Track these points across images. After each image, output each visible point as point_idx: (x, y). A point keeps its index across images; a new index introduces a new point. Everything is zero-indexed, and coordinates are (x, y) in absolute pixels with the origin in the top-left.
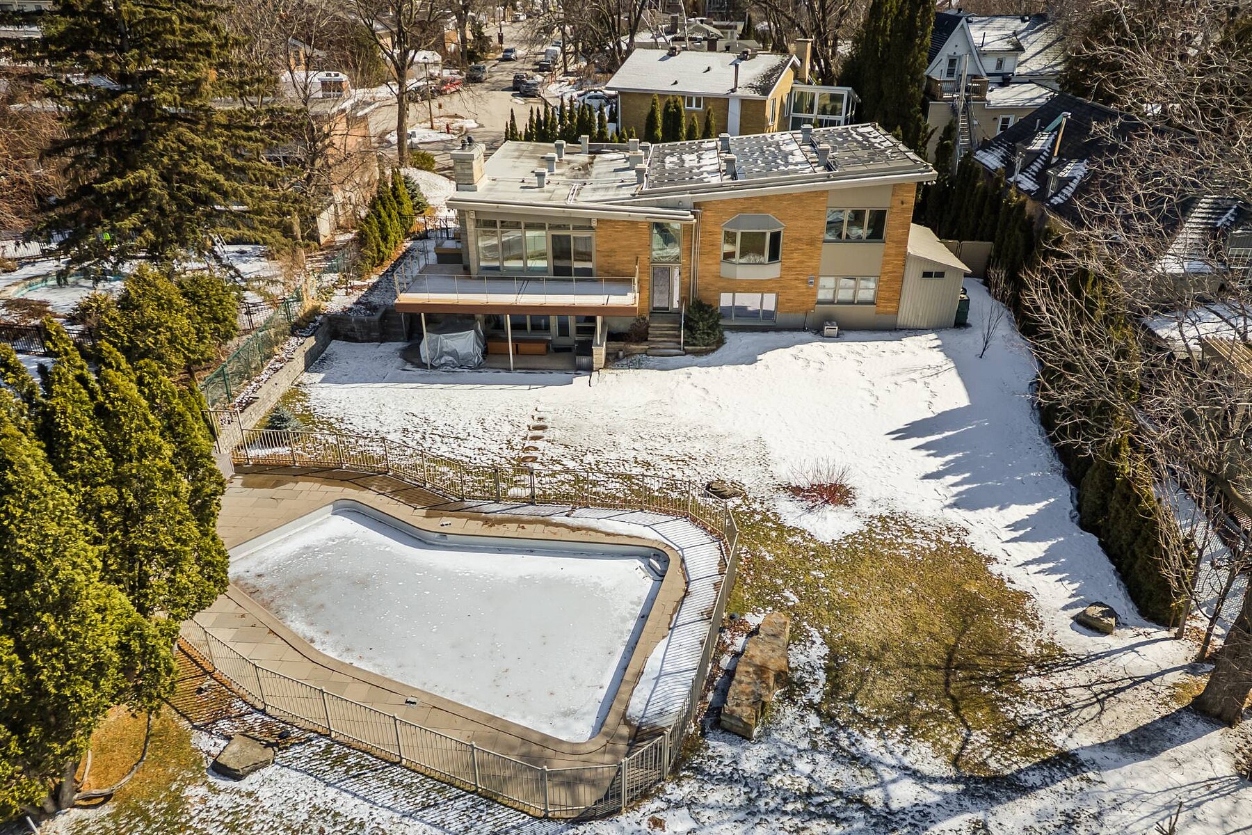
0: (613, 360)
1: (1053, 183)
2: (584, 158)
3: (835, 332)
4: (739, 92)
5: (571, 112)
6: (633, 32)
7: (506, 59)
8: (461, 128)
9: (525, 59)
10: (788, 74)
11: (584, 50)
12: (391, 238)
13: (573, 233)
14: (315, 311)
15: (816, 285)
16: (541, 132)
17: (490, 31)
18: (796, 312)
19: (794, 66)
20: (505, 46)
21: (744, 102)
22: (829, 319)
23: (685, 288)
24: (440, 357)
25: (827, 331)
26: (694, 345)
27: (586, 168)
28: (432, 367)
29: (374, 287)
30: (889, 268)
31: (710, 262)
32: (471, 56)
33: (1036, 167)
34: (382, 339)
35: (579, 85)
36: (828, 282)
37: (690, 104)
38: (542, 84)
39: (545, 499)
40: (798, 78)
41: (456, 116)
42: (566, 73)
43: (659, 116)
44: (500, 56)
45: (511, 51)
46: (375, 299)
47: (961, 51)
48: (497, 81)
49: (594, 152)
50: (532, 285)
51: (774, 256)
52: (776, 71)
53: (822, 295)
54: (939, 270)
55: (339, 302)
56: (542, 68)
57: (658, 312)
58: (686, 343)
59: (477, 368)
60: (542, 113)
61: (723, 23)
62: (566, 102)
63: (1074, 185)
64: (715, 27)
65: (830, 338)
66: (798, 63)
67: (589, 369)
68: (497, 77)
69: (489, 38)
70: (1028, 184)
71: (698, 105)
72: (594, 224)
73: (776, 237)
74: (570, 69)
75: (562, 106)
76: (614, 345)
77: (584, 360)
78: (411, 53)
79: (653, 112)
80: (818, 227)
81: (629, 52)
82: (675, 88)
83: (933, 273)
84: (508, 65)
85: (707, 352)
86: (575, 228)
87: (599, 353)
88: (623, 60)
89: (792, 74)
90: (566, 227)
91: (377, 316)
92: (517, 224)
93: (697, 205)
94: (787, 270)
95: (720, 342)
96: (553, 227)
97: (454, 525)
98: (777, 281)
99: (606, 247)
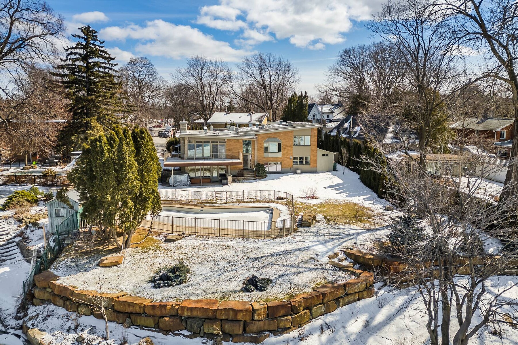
0: (234, 181)
1: (352, 133)
3: (300, 172)
4: (252, 122)
10: (266, 118)
13: (218, 144)
18: (287, 167)
19: (267, 116)
22: (298, 169)
23: (254, 161)
24: (176, 183)
25: (297, 172)
26: (259, 176)
28: (174, 186)
30: (313, 153)
31: (261, 153)
33: (346, 132)
39: (229, 203)
40: (268, 120)
47: (316, 113)
51: (279, 150)
52: (263, 117)
54: (327, 153)
57: (245, 169)
58: (256, 176)
59: (189, 185)
63: (358, 133)
65: (299, 174)
67: (227, 184)
70: (345, 136)
72: (226, 141)
73: (279, 145)
76: (235, 177)
77: (225, 181)
80: (291, 142)
82: (231, 121)
83: (325, 154)
85: (263, 178)
86: (219, 142)
87: (230, 178)
89: (267, 118)
90: (217, 142)
92: (201, 142)
93: (256, 135)
94: (283, 154)
95: (267, 176)
96: (213, 142)
97: (205, 208)
98: (281, 158)
99: (229, 148)
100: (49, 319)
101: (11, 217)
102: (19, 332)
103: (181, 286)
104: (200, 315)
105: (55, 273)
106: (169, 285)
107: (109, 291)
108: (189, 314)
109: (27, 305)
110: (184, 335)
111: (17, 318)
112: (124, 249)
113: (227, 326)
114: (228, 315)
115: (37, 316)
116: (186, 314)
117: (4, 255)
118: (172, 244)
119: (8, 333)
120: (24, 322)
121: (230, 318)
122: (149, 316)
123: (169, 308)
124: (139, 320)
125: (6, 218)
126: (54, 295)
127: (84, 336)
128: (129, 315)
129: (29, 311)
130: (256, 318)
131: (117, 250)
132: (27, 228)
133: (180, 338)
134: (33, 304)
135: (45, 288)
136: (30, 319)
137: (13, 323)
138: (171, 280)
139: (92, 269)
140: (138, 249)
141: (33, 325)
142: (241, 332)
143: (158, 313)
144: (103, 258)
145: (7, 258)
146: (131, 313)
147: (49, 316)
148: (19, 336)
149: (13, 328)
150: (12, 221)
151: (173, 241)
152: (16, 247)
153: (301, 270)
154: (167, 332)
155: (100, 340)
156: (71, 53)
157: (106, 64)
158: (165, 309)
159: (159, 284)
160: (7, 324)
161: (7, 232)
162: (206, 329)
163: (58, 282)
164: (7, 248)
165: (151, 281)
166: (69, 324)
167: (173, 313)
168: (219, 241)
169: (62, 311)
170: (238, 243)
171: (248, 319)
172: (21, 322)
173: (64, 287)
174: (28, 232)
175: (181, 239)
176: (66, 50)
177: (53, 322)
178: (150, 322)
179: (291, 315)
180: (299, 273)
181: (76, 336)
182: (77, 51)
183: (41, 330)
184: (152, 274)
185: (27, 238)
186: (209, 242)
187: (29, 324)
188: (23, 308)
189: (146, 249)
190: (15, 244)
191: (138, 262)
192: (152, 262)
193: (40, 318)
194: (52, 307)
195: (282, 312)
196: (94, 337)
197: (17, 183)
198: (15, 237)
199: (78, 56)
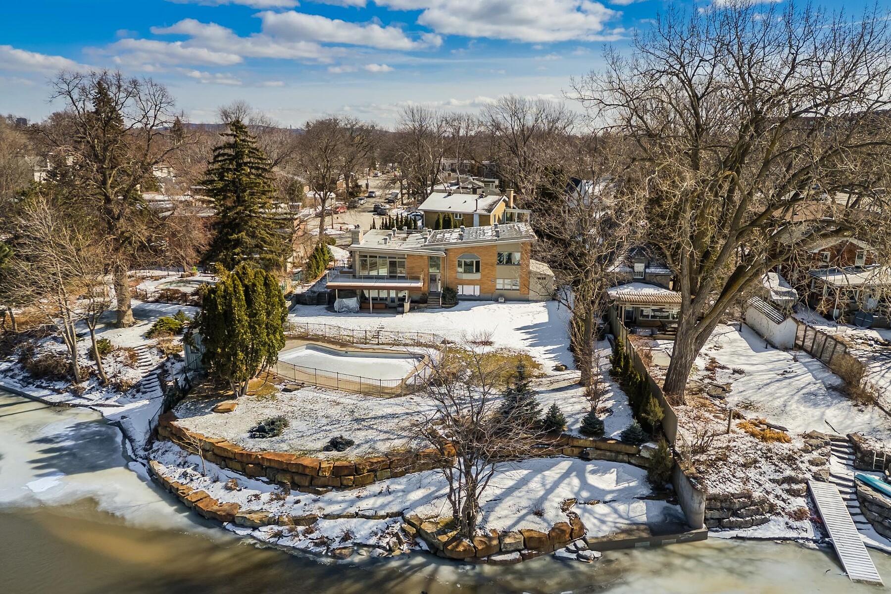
0: (412, 310)
2: (405, 235)
3: (503, 300)
4: (478, 212)
5: (402, 219)
6: (433, 185)
7: (369, 197)
8: (347, 229)
9: (381, 197)
10: (501, 204)
11: (413, 193)
12: (320, 268)
13: (397, 260)
14: (291, 293)
15: (495, 282)
16: (385, 227)
17: (362, 182)
18: (488, 293)
19: (505, 201)
20: (370, 190)
21: (481, 216)
22: (501, 296)
23: (443, 284)
24: (342, 309)
25: (500, 300)
26: (445, 304)
27: (405, 239)
28: (338, 313)
29: (314, 286)
30: (524, 276)
31: (452, 272)
32: (352, 194)
34: (318, 304)
35: (409, 209)
36: (501, 281)
37: (456, 217)
38: (389, 209)
39: (383, 344)
40: (507, 205)
41: (344, 223)
42: (403, 204)
43: (441, 221)
44: (367, 195)
45: (373, 192)
46: (315, 289)
48: (365, 208)
49: (409, 233)
50: (380, 280)
51: (478, 270)
52: (496, 203)
53: (498, 287)
54: (544, 276)
55: (299, 290)
56: (390, 201)
57: (431, 293)
58: (442, 304)
59: (357, 312)
60: (388, 220)
61: (486, 180)
62: (400, 216)
64: (482, 182)
65: (501, 303)
66: (507, 199)
67: (402, 313)
68: (366, 205)
69: (361, 186)
71: (460, 217)
72: (406, 256)
73: (478, 263)
74: (405, 202)
75: (397, 217)
76: (413, 304)
77: (400, 309)
78: (329, 193)
79: (438, 219)
80: (495, 259)
81: (430, 194)
82: (449, 210)
83: (542, 278)
84: (372, 200)
85: (451, 307)
86: (399, 258)
87: (407, 306)
88: (427, 197)
89: (503, 204)
90: (395, 258)
91: (316, 295)
92: (376, 257)
93: (446, 250)
94: (483, 276)
95: (456, 304)
96: (389, 258)
97: (351, 349)
98: (480, 280)
99: (411, 265)
100: (167, 454)
101: (154, 347)
102: (145, 462)
103: (273, 439)
104: (276, 466)
105: (176, 414)
106: (263, 437)
107: (214, 437)
108: (268, 464)
109: (153, 439)
110: (263, 481)
111: (145, 450)
112: (240, 396)
113: (296, 478)
114: (298, 469)
115: (159, 449)
116: (266, 464)
117: (146, 386)
118: (288, 395)
119: (137, 461)
120: (149, 454)
121: (300, 471)
122: (238, 462)
123: (253, 457)
124: (231, 464)
125: (150, 347)
126: (172, 434)
127: (188, 471)
128: (224, 459)
129: (154, 445)
130: (320, 474)
131: (233, 397)
132: (168, 359)
133: (259, 482)
134: (158, 440)
135: (166, 427)
136: (153, 452)
137: (141, 453)
138: (267, 433)
139: (207, 413)
140: (254, 396)
141: (154, 457)
142: (307, 484)
143: (245, 460)
144: (219, 404)
145: (148, 390)
146: (226, 457)
147: (167, 451)
148: (144, 465)
149: (141, 457)
150: (155, 351)
151: (290, 391)
152: (157, 379)
153: (392, 437)
154: (250, 477)
155: (199, 475)
156: (219, 155)
157: (259, 163)
158: (251, 458)
159: (255, 435)
160: (137, 453)
161: (150, 363)
162: (279, 477)
163: (175, 423)
164: (149, 380)
165: (250, 431)
166: (180, 460)
167: (257, 462)
168: (333, 396)
169: (177, 448)
170: (349, 401)
171: (314, 474)
172: (146, 453)
173: (179, 428)
174: (169, 364)
175: (298, 389)
176: (214, 151)
177: (170, 456)
178: (238, 466)
179: (354, 475)
180: (389, 439)
181: (184, 470)
182: (226, 151)
183: (159, 462)
184: (255, 425)
185: (167, 371)
186: (323, 396)
187: (152, 456)
188: (150, 442)
189: (260, 397)
190: (156, 376)
191: (248, 410)
192: (260, 412)
193: (160, 452)
194: (170, 444)
195: (346, 472)
196: (196, 473)
197: (168, 300)
198: (156, 369)
199: (226, 157)
